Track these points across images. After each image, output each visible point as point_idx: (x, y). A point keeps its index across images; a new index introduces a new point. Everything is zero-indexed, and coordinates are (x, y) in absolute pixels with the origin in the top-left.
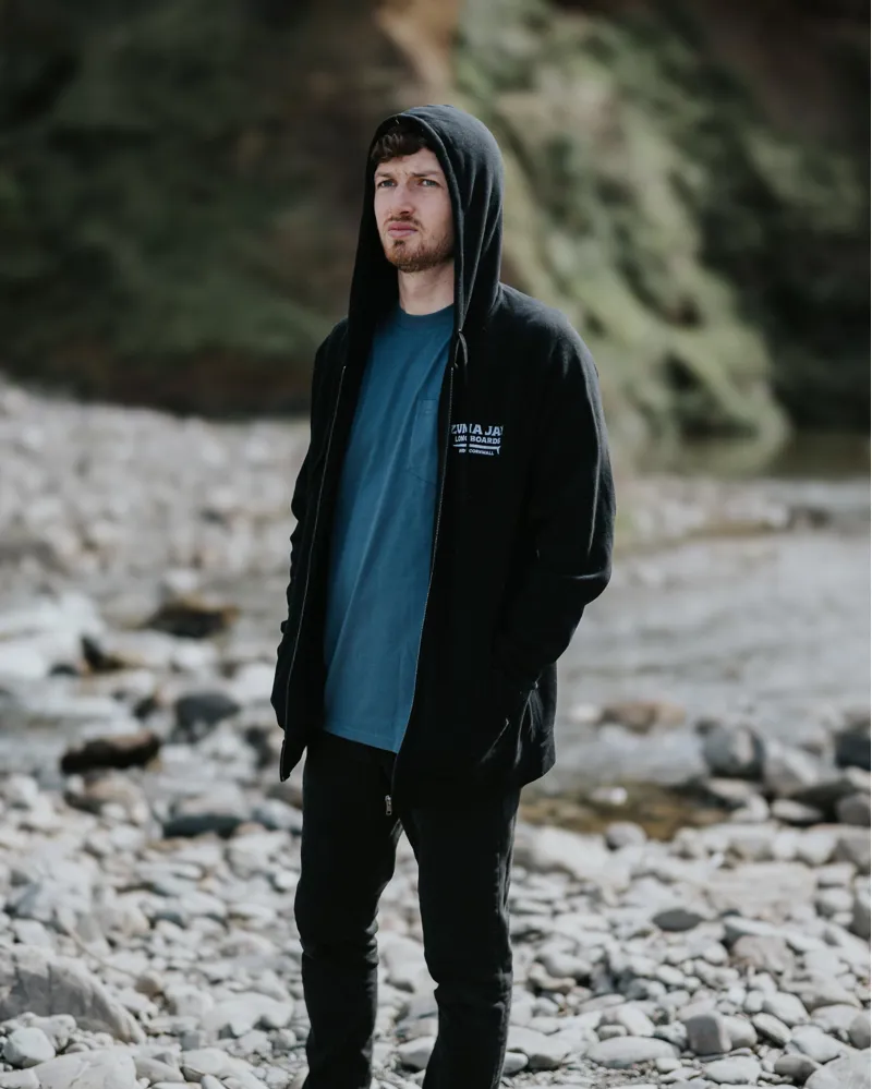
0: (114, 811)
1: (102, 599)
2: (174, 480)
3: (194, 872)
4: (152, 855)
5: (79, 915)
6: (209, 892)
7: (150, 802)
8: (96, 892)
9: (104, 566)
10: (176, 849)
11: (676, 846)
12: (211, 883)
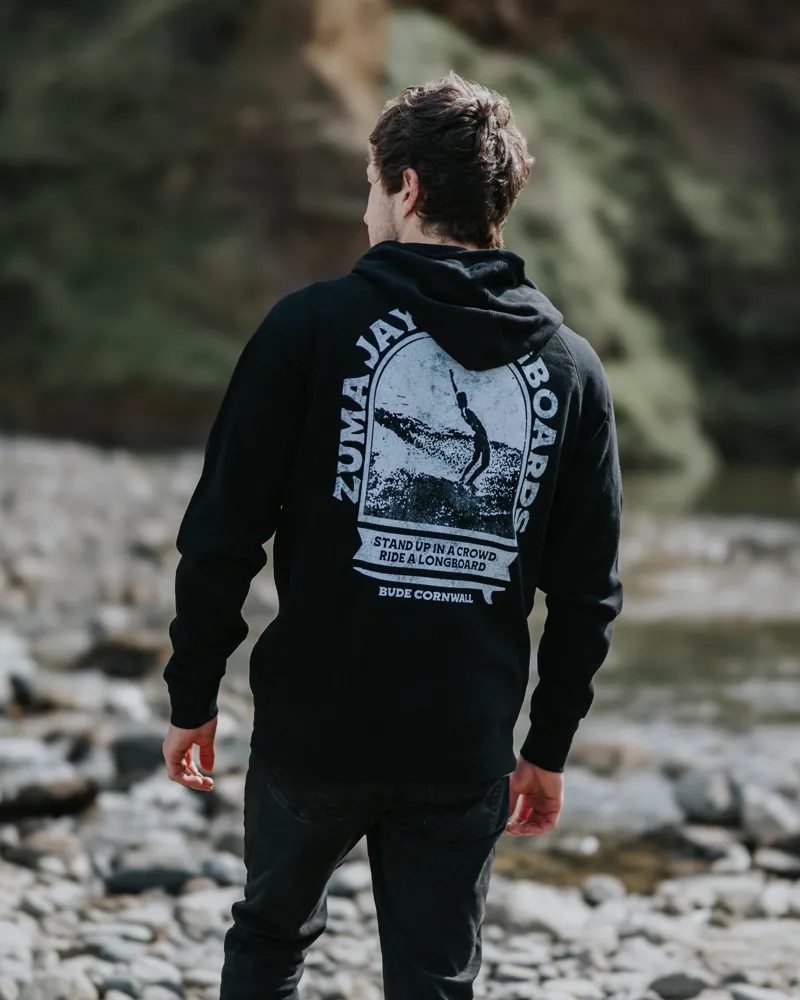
0: (52, 865)
1: (33, 635)
2: (101, 514)
3: (143, 933)
4: (96, 914)
5: (21, 984)
6: (162, 957)
7: (90, 853)
8: (37, 955)
9: (32, 602)
10: (122, 907)
11: (659, 901)
12: (163, 947)
